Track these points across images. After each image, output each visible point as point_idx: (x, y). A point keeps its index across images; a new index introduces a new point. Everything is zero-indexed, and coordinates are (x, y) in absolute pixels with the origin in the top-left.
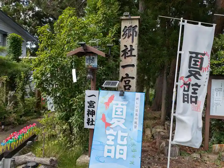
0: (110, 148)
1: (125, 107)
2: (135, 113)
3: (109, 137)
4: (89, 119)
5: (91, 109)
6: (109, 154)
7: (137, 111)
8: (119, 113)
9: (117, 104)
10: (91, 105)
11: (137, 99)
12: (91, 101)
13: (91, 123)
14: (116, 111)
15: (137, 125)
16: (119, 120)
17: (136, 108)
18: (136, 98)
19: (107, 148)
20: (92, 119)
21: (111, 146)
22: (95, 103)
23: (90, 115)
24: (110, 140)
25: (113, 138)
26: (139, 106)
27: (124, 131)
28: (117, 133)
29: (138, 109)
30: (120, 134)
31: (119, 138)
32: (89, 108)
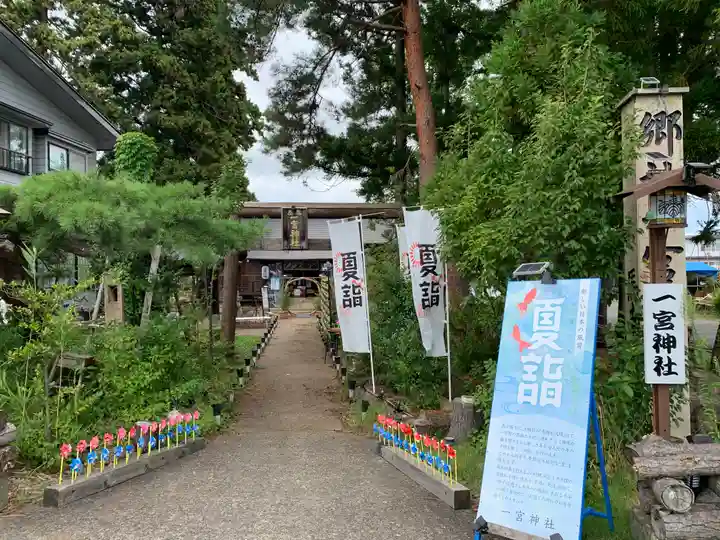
0: (528, 387)
1: (558, 310)
2: (579, 318)
3: (526, 368)
4: (660, 359)
5: (663, 333)
6: (527, 399)
7: (582, 314)
8: (546, 321)
9: (543, 306)
10: (662, 323)
11: (584, 291)
12: (663, 313)
13: (666, 369)
14: (541, 319)
15: (583, 343)
16: (546, 334)
17: (580, 310)
18: (581, 289)
19: (522, 387)
20: (669, 359)
21: (531, 383)
22: (674, 315)
23: (661, 349)
24: (530, 373)
25: (535, 368)
26: (586, 305)
27: (556, 354)
28: (543, 359)
29: (585, 310)
30: (549, 360)
31: (547, 368)
32: (657, 329)
